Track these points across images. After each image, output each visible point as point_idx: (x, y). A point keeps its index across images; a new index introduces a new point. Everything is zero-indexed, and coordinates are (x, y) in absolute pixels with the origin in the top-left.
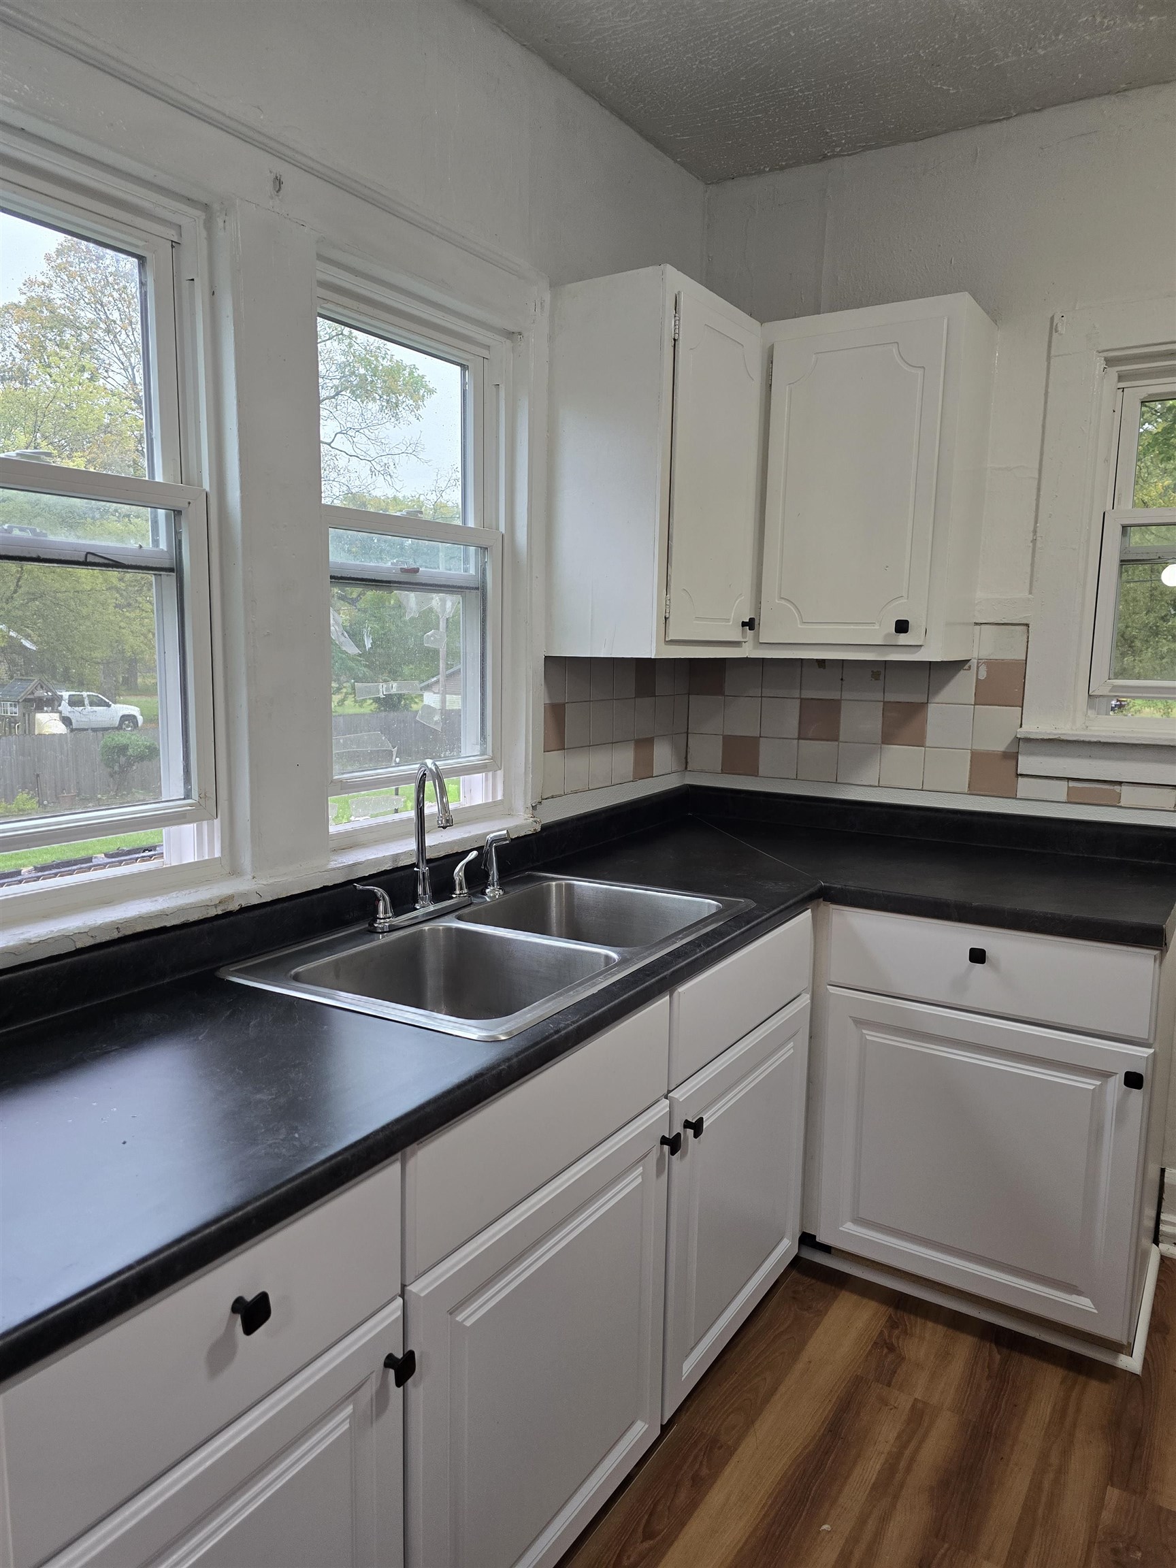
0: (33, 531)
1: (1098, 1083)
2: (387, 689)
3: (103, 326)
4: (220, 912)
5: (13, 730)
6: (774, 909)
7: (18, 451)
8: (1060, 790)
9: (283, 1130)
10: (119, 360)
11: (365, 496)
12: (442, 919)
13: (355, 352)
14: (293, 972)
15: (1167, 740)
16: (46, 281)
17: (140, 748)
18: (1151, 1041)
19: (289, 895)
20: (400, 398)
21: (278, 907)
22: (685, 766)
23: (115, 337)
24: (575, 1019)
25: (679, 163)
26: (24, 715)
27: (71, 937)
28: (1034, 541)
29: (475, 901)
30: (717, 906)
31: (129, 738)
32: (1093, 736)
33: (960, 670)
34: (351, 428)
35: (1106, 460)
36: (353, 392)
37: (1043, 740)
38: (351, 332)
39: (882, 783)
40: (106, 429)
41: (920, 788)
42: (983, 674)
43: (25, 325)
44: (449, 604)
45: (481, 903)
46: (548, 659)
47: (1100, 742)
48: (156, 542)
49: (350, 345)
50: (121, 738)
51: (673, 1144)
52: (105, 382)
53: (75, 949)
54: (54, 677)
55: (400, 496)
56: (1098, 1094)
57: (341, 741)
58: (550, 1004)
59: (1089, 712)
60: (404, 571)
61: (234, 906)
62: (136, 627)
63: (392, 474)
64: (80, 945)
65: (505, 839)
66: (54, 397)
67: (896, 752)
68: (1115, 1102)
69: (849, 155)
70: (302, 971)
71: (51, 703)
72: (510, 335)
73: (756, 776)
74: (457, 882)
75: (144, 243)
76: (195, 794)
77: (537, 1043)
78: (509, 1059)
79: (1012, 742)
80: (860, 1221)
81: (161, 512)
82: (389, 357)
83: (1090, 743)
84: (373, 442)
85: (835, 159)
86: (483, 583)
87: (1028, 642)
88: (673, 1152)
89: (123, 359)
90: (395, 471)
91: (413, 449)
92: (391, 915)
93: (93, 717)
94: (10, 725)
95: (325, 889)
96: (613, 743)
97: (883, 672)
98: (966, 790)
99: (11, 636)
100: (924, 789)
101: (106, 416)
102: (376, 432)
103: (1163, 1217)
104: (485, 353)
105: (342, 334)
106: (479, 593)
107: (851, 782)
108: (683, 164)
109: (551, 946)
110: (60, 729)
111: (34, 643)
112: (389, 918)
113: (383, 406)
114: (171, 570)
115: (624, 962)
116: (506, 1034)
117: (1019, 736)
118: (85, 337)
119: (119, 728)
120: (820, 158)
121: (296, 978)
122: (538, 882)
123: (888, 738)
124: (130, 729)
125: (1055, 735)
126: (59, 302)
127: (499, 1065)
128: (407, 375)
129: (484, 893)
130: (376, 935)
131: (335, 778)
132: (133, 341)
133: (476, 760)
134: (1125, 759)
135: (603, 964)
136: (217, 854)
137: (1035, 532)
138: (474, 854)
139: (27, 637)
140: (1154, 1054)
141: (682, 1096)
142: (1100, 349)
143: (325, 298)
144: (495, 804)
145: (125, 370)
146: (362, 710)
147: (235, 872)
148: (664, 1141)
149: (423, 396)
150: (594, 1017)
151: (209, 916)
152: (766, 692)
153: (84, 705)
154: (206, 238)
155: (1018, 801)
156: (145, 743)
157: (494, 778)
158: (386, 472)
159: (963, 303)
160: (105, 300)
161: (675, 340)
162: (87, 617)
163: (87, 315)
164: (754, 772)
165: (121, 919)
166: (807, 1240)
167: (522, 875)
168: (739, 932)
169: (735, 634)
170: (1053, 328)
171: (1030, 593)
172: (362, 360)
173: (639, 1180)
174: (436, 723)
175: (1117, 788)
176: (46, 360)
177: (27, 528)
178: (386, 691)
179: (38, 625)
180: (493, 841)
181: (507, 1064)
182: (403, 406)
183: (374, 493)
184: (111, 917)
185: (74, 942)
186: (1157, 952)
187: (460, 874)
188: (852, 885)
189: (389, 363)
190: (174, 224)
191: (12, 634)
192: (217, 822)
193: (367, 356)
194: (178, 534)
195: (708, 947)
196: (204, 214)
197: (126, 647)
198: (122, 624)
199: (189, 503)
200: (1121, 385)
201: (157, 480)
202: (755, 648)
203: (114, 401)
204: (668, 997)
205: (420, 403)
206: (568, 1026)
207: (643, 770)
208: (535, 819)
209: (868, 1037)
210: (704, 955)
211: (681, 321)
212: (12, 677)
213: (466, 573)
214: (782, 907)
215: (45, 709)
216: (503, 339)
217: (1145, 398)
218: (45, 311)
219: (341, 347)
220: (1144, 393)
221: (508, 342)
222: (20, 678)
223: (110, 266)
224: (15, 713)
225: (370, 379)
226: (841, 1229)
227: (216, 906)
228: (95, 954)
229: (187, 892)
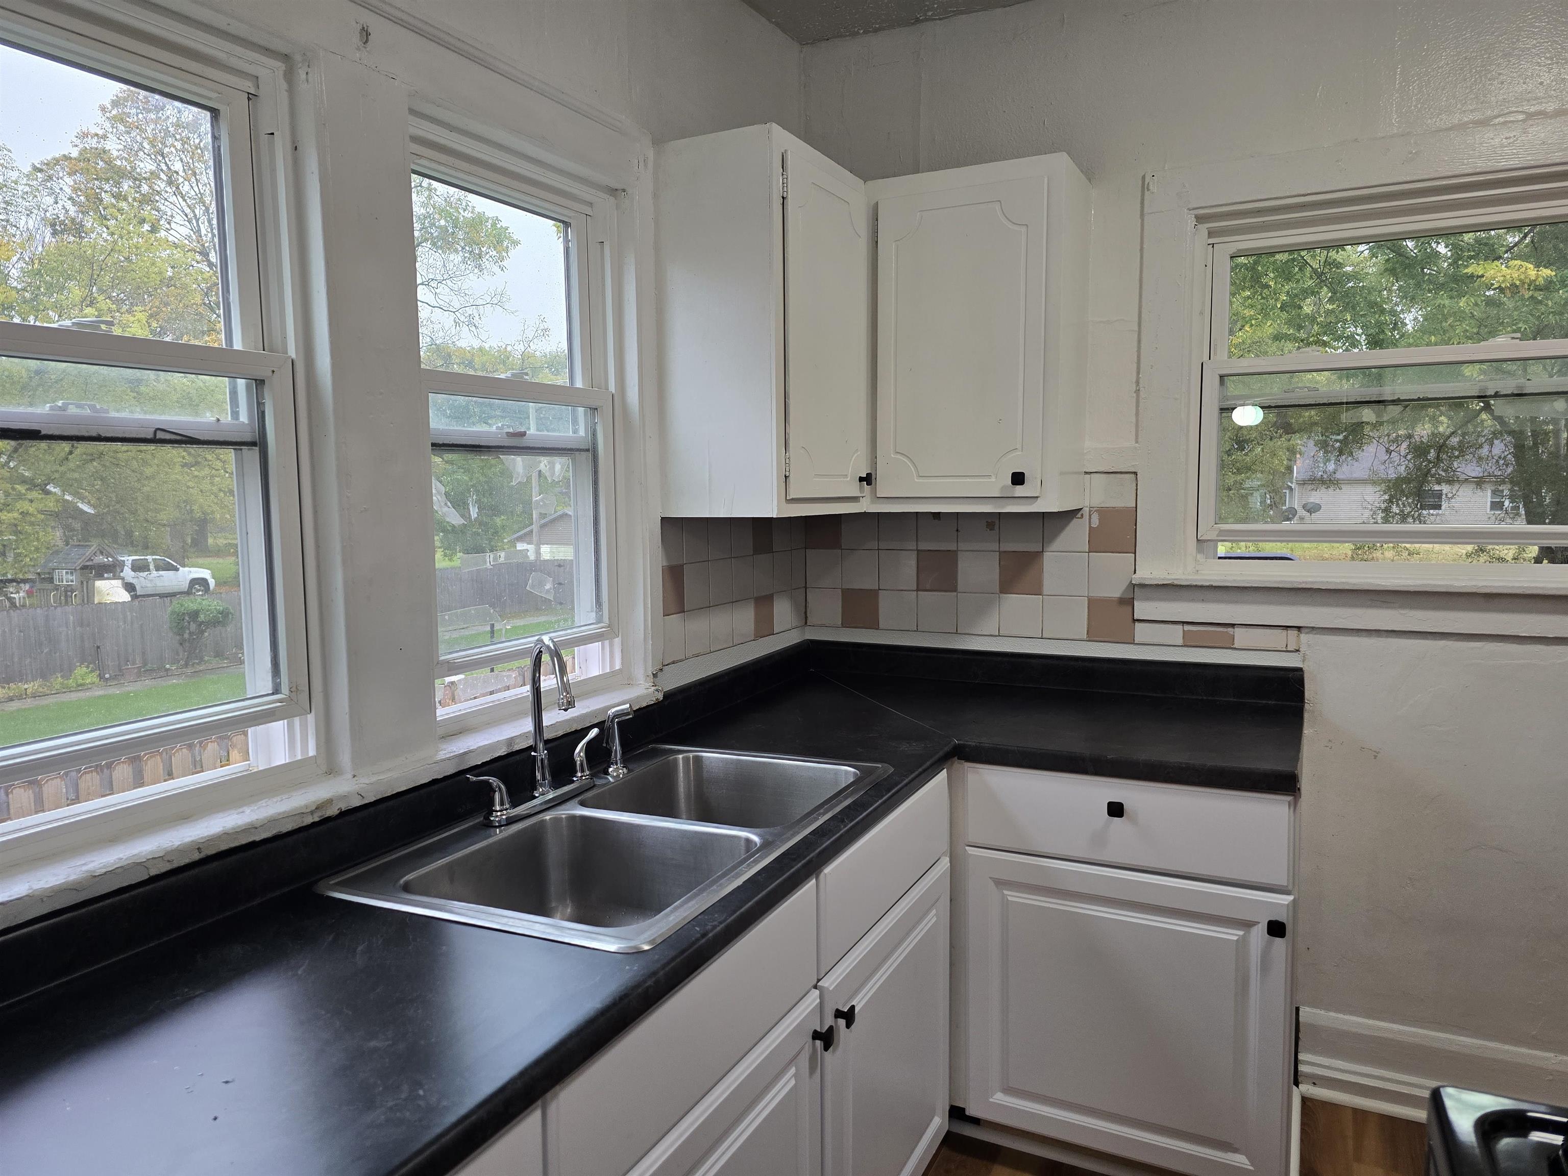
0: (93, 408)
1: (1241, 933)
2: (495, 559)
3: (163, 176)
4: (317, 819)
5: (69, 599)
6: (912, 773)
7: (74, 320)
8: (1176, 634)
9: (405, 1087)
10: (183, 211)
11: (449, 347)
12: (563, 806)
13: (435, 204)
14: (402, 881)
15: (1275, 582)
16: (100, 132)
17: (211, 613)
18: (1290, 888)
19: (394, 792)
20: (483, 249)
21: (382, 807)
22: (805, 621)
23: (178, 188)
24: (723, 918)
25: (773, 23)
26: (82, 582)
27: (144, 864)
28: (1137, 391)
29: (599, 782)
30: (854, 773)
31: (200, 604)
32: (1206, 580)
33: (1072, 519)
34: (432, 280)
35: (1202, 313)
36: (434, 244)
37: (1157, 585)
38: (430, 184)
39: (1002, 633)
40: (169, 282)
41: (1040, 636)
42: (1095, 522)
43: (78, 177)
44: (558, 467)
45: (604, 785)
46: (664, 520)
47: (1212, 586)
48: (235, 414)
49: (429, 197)
50: (190, 604)
51: (826, 1038)
52: (167, 234)
53: (147, 877)
54: (115, 542)
55: (487, 346)
56: (1242, 944)
57: (447, 617)
58: (690, 904)
59: (1199, 556)
60: (509, 434)
61: (333, 811)
62: (206, 485)
63: (477, 325)
64: (154, 872)
65: (628, 714)
66: (112, 250)
67: (1013, 601)
68: (1259, 952)
69: (940, 19)
70: (413, 879)
71: (111, 570)
72: (613, 192)
73: (878, 629)
74: (578, 763)
75: (216, 95)
76: (285, 688)
77: (683, 952)
78: (654, 973)
79: (1128, 587)
80: (1009, 1090)
81: (241, 383)
82: (470, 209)
83: (1202, 587)
84: (456, 293)
85: (928, 23)
86: (594, 444)
87: (1137, 490)
88: (826, 1048)
89: (188, 211)
90: (480, 322)
91: (499, 300)
92: (508, 806)
93: (159, 583)
94: (66, 596)
95: (434, 782)
96: (733, 602)
97: (997, 522)
98: (1085, 637)
99: (66, 500)
100: (1044, 636)
101: (169, 269)
102: (459, 283)
103: (1301, 1057)
104: (588, 211)
105: (420, 186)
106: (590, 455)
107: (971, 632)
108: (777, 24)
109: (685, 831)
110: (125, 597)
111: (94, 507)
112: (506, 809)
113: (465, 258)
114: (253, 444)
115: (767, 845)
116: (650, 942)
117: (1133, 582)
118: (145, 188)
119: (188, 593)
120: (912, 21)
121: (407, 888)
122: (662, 756)
123: (1007, 585)
124: (200, 593)
125: (1169, 580)
126: (115, 153)
127: (644, 981)
128: (489, 227)
129: (607, 773)
130: (492, 830)
131: (442, 658)
132: (198, 192)
133: (593, 629)
134: (1236, 602)
135: (743, 851)
136: (312, 752)
137: (1138, 383)
138: (594, 732)
139: (82, 499)
140: (1294, 900)
141: (831, 985)
142: (1191, 206)
143: (418, 153)
144: (613, 673)
145: (189, 221)
146: (452, 564)
147: (332, 771)
148: (816, 1035)
149: (507, 247)
150: (742, 914)
151: (304, 824)
152: (883, 545)
153: (149, 570)
154: (287, 91)
155: (1135, 647)
156: (218, 608)
157: (611, 645)
158: (471, 323)
159: (1061, 162)
160: (166, 150)
161: (783, 198)
162: (152, 477)
163: (146, 166)
164: (874, 624)
165: (202, 838)
166: (957, 1113)
167: (645, 749)
168: (880, 801)
169: (853, 490)
170: (1144, 187)
171: (1137, 442)
172: (441, 211)
173: (793, 1082)
174: (548, 591)
175: (1230, 630)
176: (102, 212)
177: (86, 404)
178: (493, 561)
179: (97, 487)
180: (616, 716)
181: (654, 979)
182: (487, 257)
183: (459, 344)
184: (191, 836)
185: (148, 869)
186: (1290, 798)
187: (582, 754)
188: (986, 741)
189: (470, 215)
190: (253, 76)
191: (68, 497)
192: (311, 718)
193: (448, 208)
194: (260, 405)
195: (853, 820)
196: (284, 65)
197: (195, 507)
198: (190, 484)
199: (273, 371)
200: (1211, 241)
201: (235, 348)
202: (872, 502)
203: (178, 254)
204: (814, 881)
205: (504, 254)
206: (714, 927)
207: (764, 628)
208: (657, 687)
209: (1010, 898)
210: (848, 831)
211: (789, 179)
212: (67, 544)
213: (575, 435)
214: (920, 770)
215: (106, 575)
216: (606, 196)
217: (1234, 253)
218: (101, 163)
219: (420, 199)
220: (1233, 248)
221: (612, 199)
222: (78, 544)
223: (171, 117)
224: (72, 581)
225: (450, 231)
226: (991, 1100)
227: (312, 813)
228: (173, 879)
229: (279, 798)
